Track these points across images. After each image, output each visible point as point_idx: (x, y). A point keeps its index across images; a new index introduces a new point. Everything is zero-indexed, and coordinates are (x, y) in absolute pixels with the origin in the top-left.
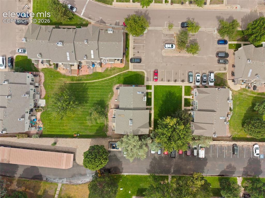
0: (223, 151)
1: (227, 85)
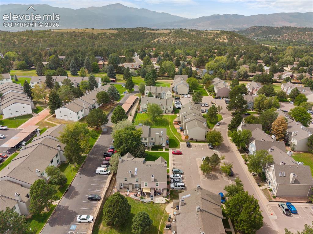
0: (97, 189)
1: (171, 200)
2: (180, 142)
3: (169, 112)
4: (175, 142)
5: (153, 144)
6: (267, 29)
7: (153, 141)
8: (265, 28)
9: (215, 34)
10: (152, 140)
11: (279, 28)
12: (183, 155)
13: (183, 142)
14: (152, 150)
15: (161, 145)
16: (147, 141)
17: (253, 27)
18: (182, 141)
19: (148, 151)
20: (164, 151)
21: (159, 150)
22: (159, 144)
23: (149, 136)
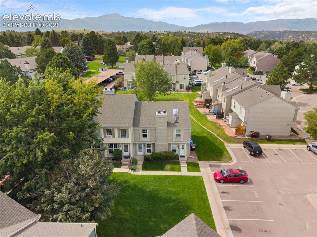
2: (226, 144)
3: (181, 88)
4: (211, 143)
5: (149, 151)
6: (269, 33)
7: (148, 140)
8: (267, 32)
9: (217, 35)
10: (145, 136)
11: (281, 32)
12: (252, 183)
13: (234, 143)
14: (145, 168)
15: (175, 151)
16: (128, 140)
17: (254, 32)
18: (230, 140)
19: (132, 172)
20: (184, 171)
21: (168, 166)
22: (166, 149)
23: (136, 123)
